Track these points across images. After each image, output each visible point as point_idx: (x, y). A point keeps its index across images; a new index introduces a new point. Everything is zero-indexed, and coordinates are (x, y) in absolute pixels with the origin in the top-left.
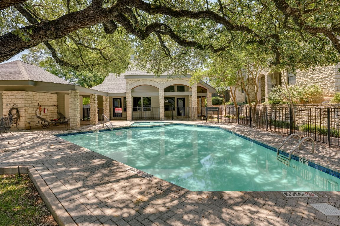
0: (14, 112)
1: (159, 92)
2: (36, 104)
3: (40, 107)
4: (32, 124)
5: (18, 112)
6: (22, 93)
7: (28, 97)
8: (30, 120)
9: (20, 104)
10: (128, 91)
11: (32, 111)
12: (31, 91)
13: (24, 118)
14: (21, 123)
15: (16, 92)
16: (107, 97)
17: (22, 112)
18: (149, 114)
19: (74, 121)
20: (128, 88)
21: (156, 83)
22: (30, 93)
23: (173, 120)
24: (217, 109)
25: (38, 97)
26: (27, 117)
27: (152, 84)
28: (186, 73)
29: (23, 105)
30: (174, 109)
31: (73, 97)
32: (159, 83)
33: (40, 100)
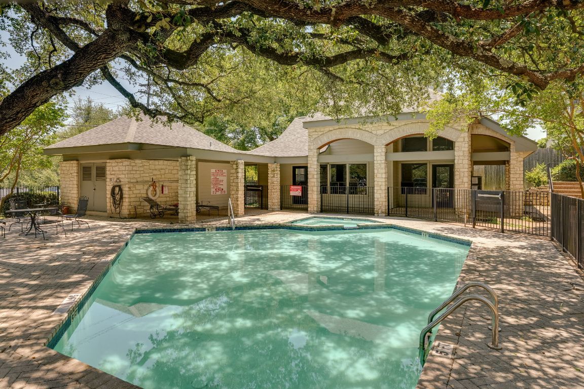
0: (117, 189)
1: (373, 152)
2: (148, 179)
3: (154, 184)
4: (140, 211)
5: (121, 190)
6: (126, 162)
7: (134, 168)
8: (138, 203)
9: (124, 179)
10: (311, 154)
11: (142, 191)
12: (136, 158)
13: (127, 200)
14: (123, 207)
15: (120, 160)
16: (274, 166)
17: (125, 189)
18: (354, 200)
19: (184, 209)
20: (312, 147)
21: (366, 134)
22: (138, 161)
23: (406, 216)
24: (499, 196)
25: (153, 167)
26: (132, 200)
27: (358, 136)
28: (398, 108)
29: (127, 180)
30: (425, 191)
31: (184, 167)
32: (374, 132)
33: (155, 172)
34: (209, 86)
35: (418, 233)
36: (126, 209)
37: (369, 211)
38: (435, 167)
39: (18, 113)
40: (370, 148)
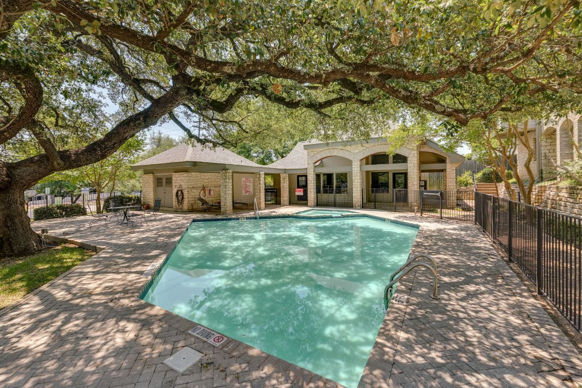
0: (180, 192)
1: (352, 165)
2: (200, 185)
3: (204, 188)
4: (195, 207)
5: (182, 193)
6: (186, 174)
7: (191, 178)
8: (194, 202)
9: (184, 186)
10: (309, 167)
11: (196, 193)
12: (193, 172)
13: (187, 200)
14: (184, 205)
15: (181, 173)
16: (285, 175)
17: (185, 193)
18: (340, 198)
19: (225, 205)
20: (310, 162)
21: (347, 153)
22: (193, 174)
23: (375, 208)
24: (439, 194)
25: (203, 177)
26: (190, 199)
27: (341, 154)
29: (186, 186)
30: (388, 191)
31: (224, 177)
32: (352, 152)
33: (205, 181)
34: (240, 123)
35: (383, 220)
36: (186, 205)
37: (349, 205)
38: (394, 175)
39: (115, 144)
40: (349, 162)
